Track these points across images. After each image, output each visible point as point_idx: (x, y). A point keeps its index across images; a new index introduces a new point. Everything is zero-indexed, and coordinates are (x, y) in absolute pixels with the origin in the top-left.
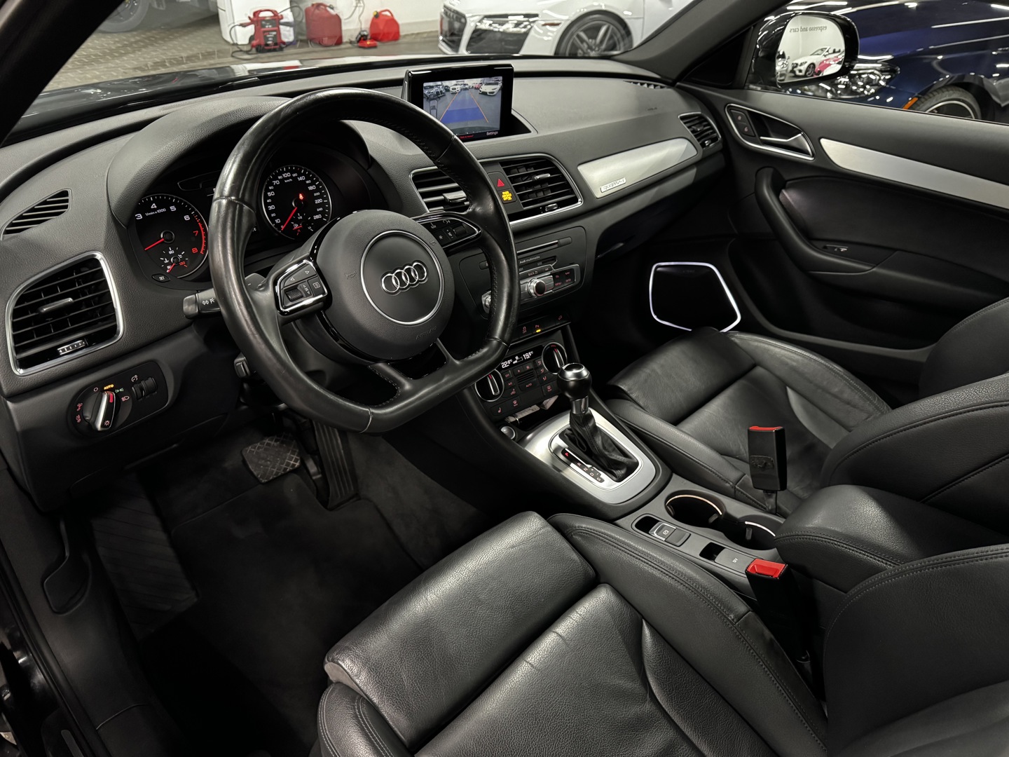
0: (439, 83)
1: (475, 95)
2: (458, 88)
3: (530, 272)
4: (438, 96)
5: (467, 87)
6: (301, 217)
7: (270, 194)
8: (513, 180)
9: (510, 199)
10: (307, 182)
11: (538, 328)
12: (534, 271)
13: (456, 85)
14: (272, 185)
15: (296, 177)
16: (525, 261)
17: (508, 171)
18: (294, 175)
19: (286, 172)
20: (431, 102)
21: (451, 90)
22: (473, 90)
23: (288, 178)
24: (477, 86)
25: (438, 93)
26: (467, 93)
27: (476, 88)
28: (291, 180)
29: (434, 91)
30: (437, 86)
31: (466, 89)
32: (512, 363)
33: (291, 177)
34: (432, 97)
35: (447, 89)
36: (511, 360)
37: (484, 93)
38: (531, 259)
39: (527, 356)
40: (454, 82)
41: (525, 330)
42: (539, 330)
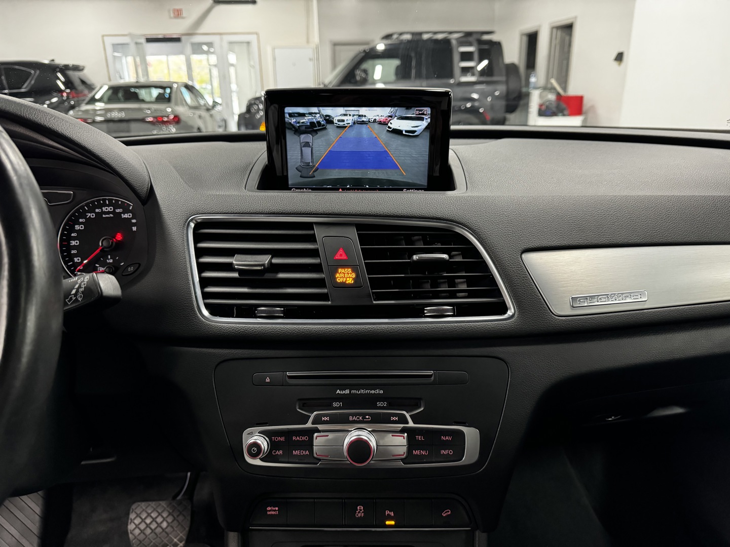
0: (314, 110)
1: (382, 135)
2: (349, 120)
3: (353, 415)
4: (313, 128)
5: (364, 119)
6: (111, 261)
7: (77, 227)
8: (366, 254)
9: (350, 281)
10: (134, 221)
11: (390, 518)
12: (364, 415)
13: (345, 115)
14: (85, 217)
15: (120, 213)
16: (347, 392)
18: (118, 211)
19: (108, 206)
20: (303, 136)
21: (335, 121)
22: (376, 126)
23: (109, 213)
24: (382, 119)
25: (312, 123)
26: (364, 129)
27: (380, 123)
28: (111, 215)
29: (306, 120)
30: (311, 114)
31: (363, 123)
33: (113, 212)
34: (303, 128)
35: (329, 120)
37: (397, 132)
38: (362, 391)
40: (341, 110)
41: (360, 511)
42: (393, 523)
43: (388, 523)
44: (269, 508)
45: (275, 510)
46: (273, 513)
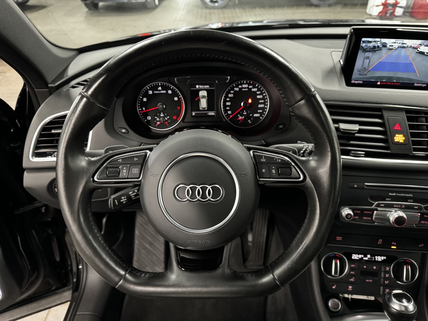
0: (378, 40)
1: (412, 54)
2: (396, 46)
3: (396, 204)
4: (374, 49)
5: (405, 45)
6: (245, 113)
7: (230, 95)
8: (411, 127)
9: (402, 141)
10: (258, 93)
11: (394, 245)
12: (401, 205)
13: (395, 43)
14: (233, 90)
15: (251, 88)
16: (395, 194)
17: (409, 119)
18: (250, 87)
19: (246, 84)
20: (367, 53)
21: (388, 46)
22: (411, 49)
23: (245, 88)
24: (415, 46)
25: (374, 47)
26: (403, 51)
27: (414, 48)
28: (247, 89)
29: (371, 45)
30: (375, 42)
31: (404, 47)
32: (362, 258)
33: (248, 88)
34: (368, 49)
35: (384, 45)
36: (362, 256)
37: (422, 53)
38: (402, 195)
39: (379, 258)
40: (393, 40)
41: (380, 242)
42: (395, 247)
43: (392, 247)
44: (337, 237)
45: (340, 238)
46: (339, 239)
